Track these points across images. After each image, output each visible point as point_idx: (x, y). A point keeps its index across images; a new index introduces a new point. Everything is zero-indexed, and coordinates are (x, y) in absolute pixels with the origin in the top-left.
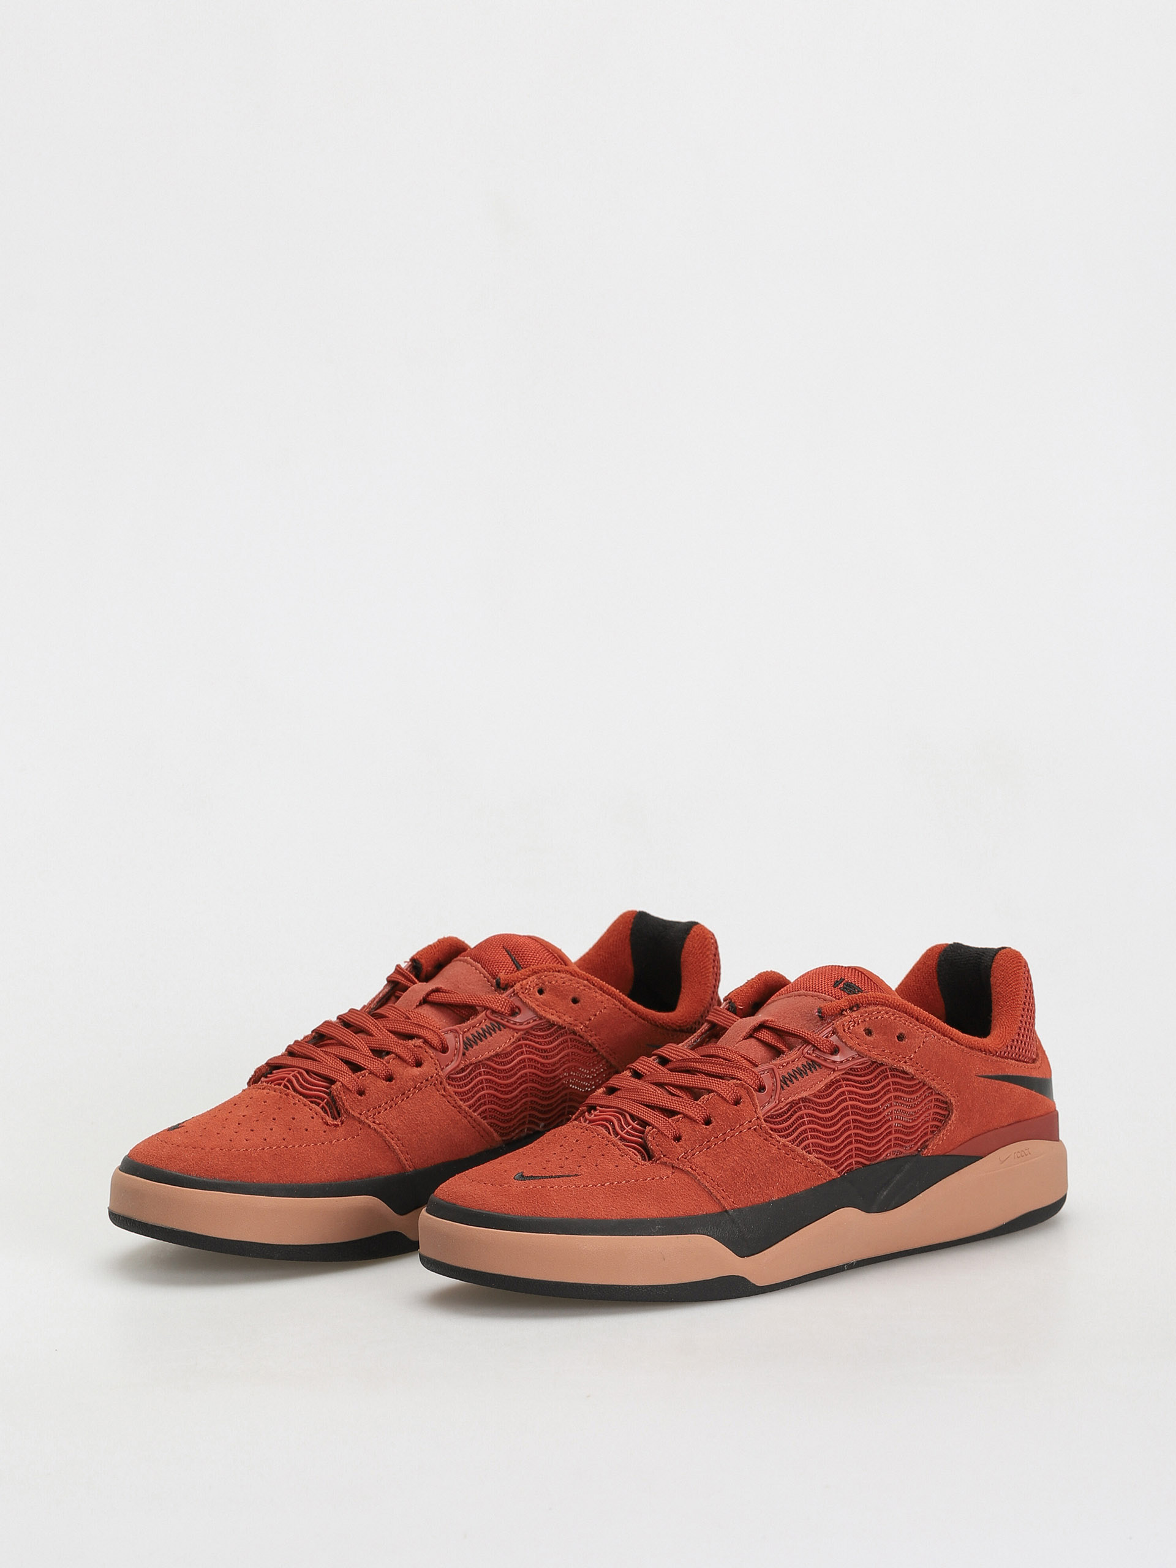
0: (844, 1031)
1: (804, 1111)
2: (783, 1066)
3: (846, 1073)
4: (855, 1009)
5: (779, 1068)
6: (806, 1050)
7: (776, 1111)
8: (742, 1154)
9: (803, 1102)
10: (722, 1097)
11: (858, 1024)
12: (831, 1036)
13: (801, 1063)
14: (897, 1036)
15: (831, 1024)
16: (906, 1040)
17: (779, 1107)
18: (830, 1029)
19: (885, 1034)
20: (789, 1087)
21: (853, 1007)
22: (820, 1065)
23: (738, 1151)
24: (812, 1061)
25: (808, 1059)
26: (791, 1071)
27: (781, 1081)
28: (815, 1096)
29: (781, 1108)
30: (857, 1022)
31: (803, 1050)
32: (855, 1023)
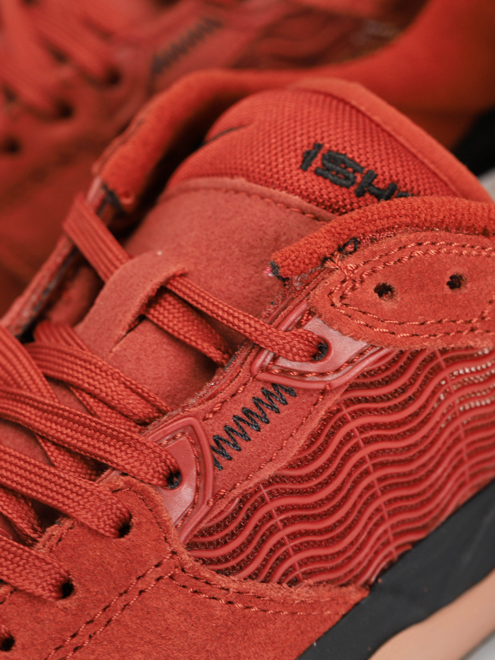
0: (333, 305)
1: (272, 506)
2: (214, 413)
3: (347, 391)
4: (349, 248)
5: (205, 419)
6: (259, 362)
7: (211, 520)
8: (150, 642)
9: (265, 486)
10: (90, 529)
11: (362, 281)
12: (308, 320)
13: (250, 395)
14: (448, 284)
15: (303, 294)
16: (469, 285)
17: (216, 512)
18: (304, 306)
19: (421, 288)
20: (231, 459)
21: (345, 245)
22: (290, 391)
23: (141, 639)
24: (274, 385)
25: (265, 382)
26: (231, 423)
27: (212, 449)
28: (291, 466)
29: (222, 512)
30: (358, 279)
31: (252, 364)
32: (354, 281)
